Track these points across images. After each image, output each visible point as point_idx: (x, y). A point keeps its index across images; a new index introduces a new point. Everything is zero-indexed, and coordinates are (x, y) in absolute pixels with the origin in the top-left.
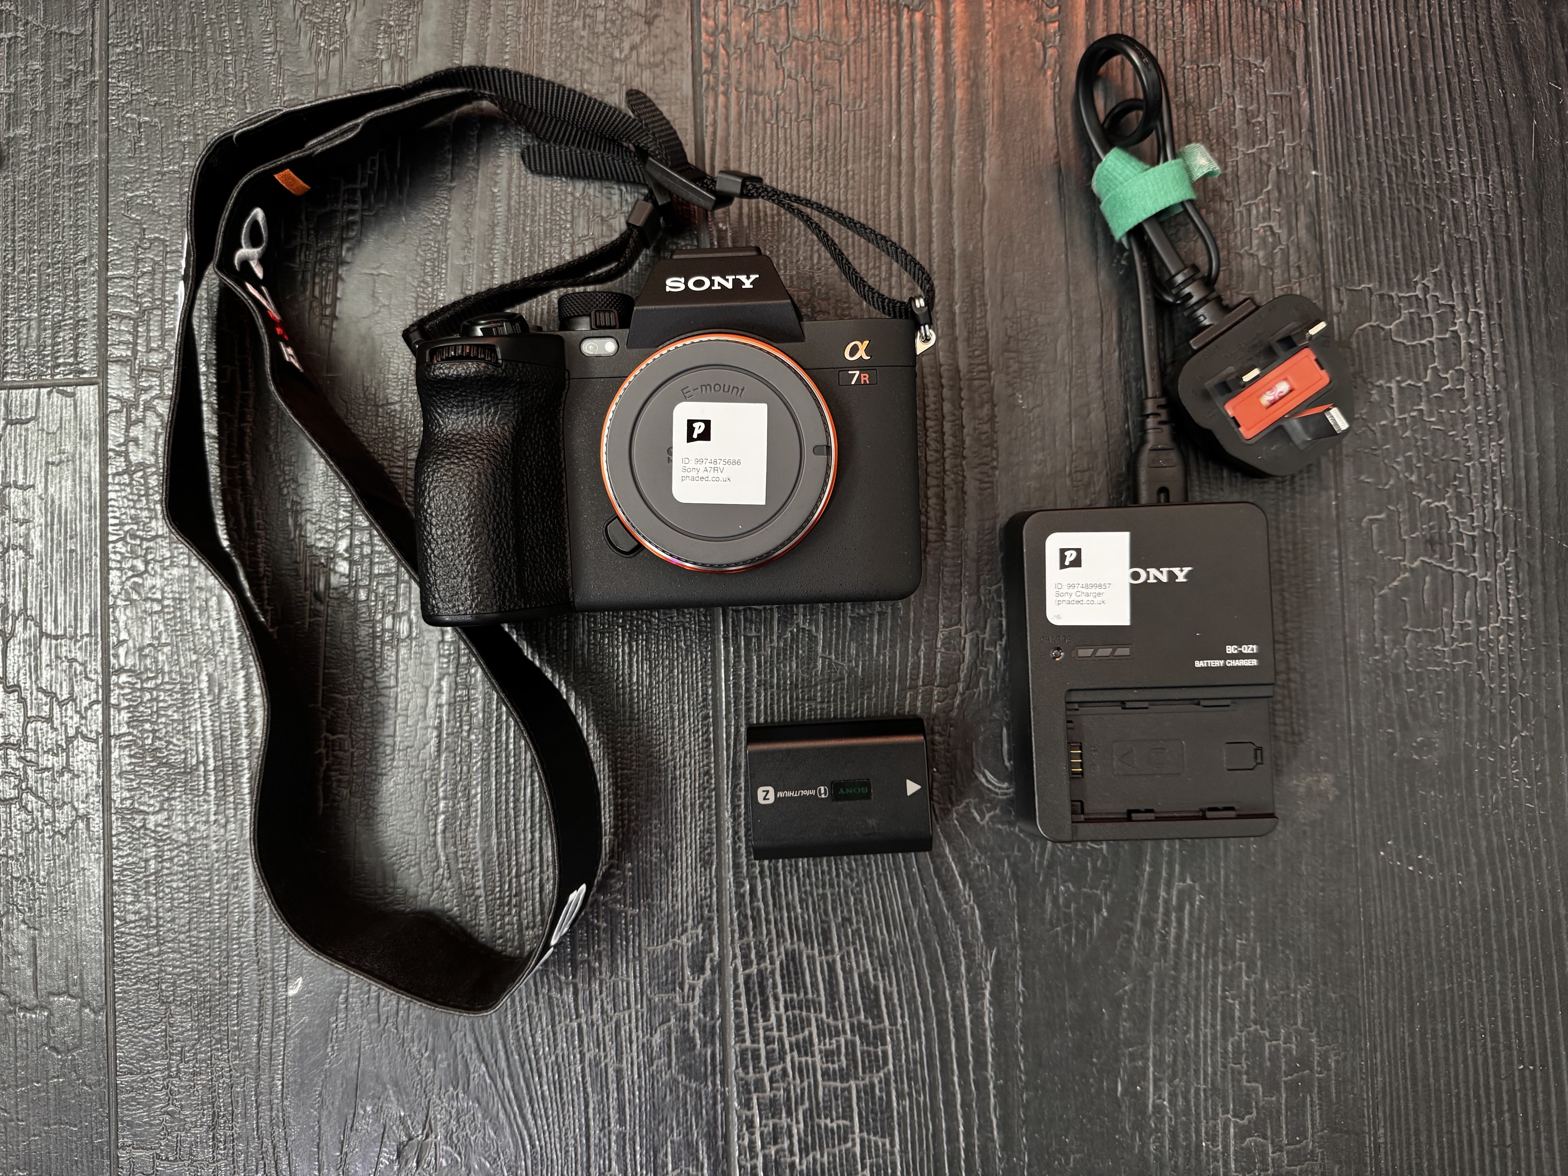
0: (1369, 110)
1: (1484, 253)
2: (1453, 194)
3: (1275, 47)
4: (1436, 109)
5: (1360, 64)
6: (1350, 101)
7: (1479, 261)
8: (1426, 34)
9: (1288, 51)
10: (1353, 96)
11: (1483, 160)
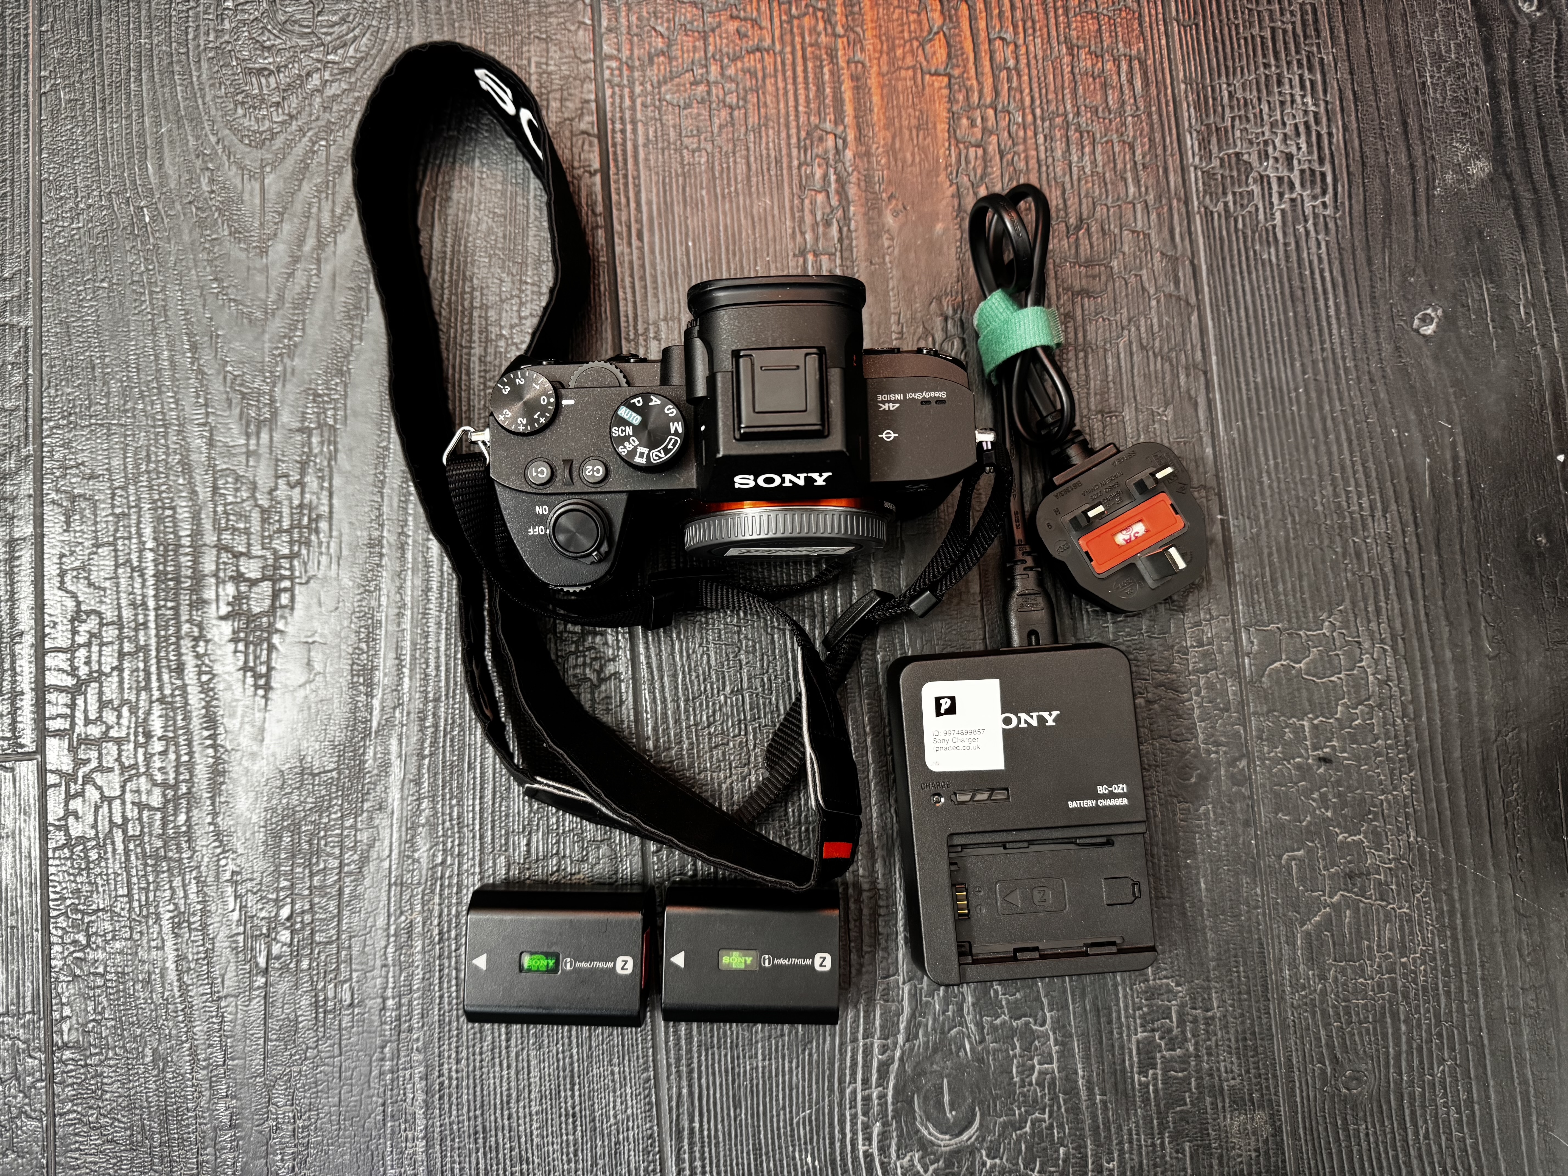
0: (1270, 453)
1: (1386, 590)
2: (1355, 534)
3: (1177, 395)
4: (1334, 448)
5: (1260, 409)
6: (1251, 445)
7: (1382, 598)
8: (1321, 377)
9: (1190, 397)
10: (1255, 438)
11: (1381, 497)
